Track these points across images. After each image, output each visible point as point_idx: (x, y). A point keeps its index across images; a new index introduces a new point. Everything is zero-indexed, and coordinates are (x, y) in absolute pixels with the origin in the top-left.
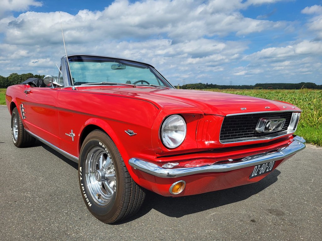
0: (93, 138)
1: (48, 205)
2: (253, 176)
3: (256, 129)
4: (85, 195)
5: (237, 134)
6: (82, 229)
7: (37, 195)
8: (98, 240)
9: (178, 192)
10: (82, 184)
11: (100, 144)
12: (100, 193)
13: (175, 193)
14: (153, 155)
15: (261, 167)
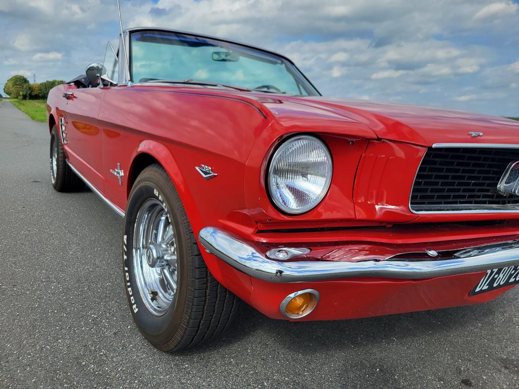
0: (145, 180)
1: (66, 300)
2: (478, 289)
3: (498, 186)
4: (130, 289)
5: (452, 194)
6: (112, 358)
7: (55, 278)
8: (135, 385)
9: (301, 313)
10: (126, 269)
11: (155, 192)
12: (156, 290)
13: (294, 317)
14: (249, 225)
15: (498, 273)
